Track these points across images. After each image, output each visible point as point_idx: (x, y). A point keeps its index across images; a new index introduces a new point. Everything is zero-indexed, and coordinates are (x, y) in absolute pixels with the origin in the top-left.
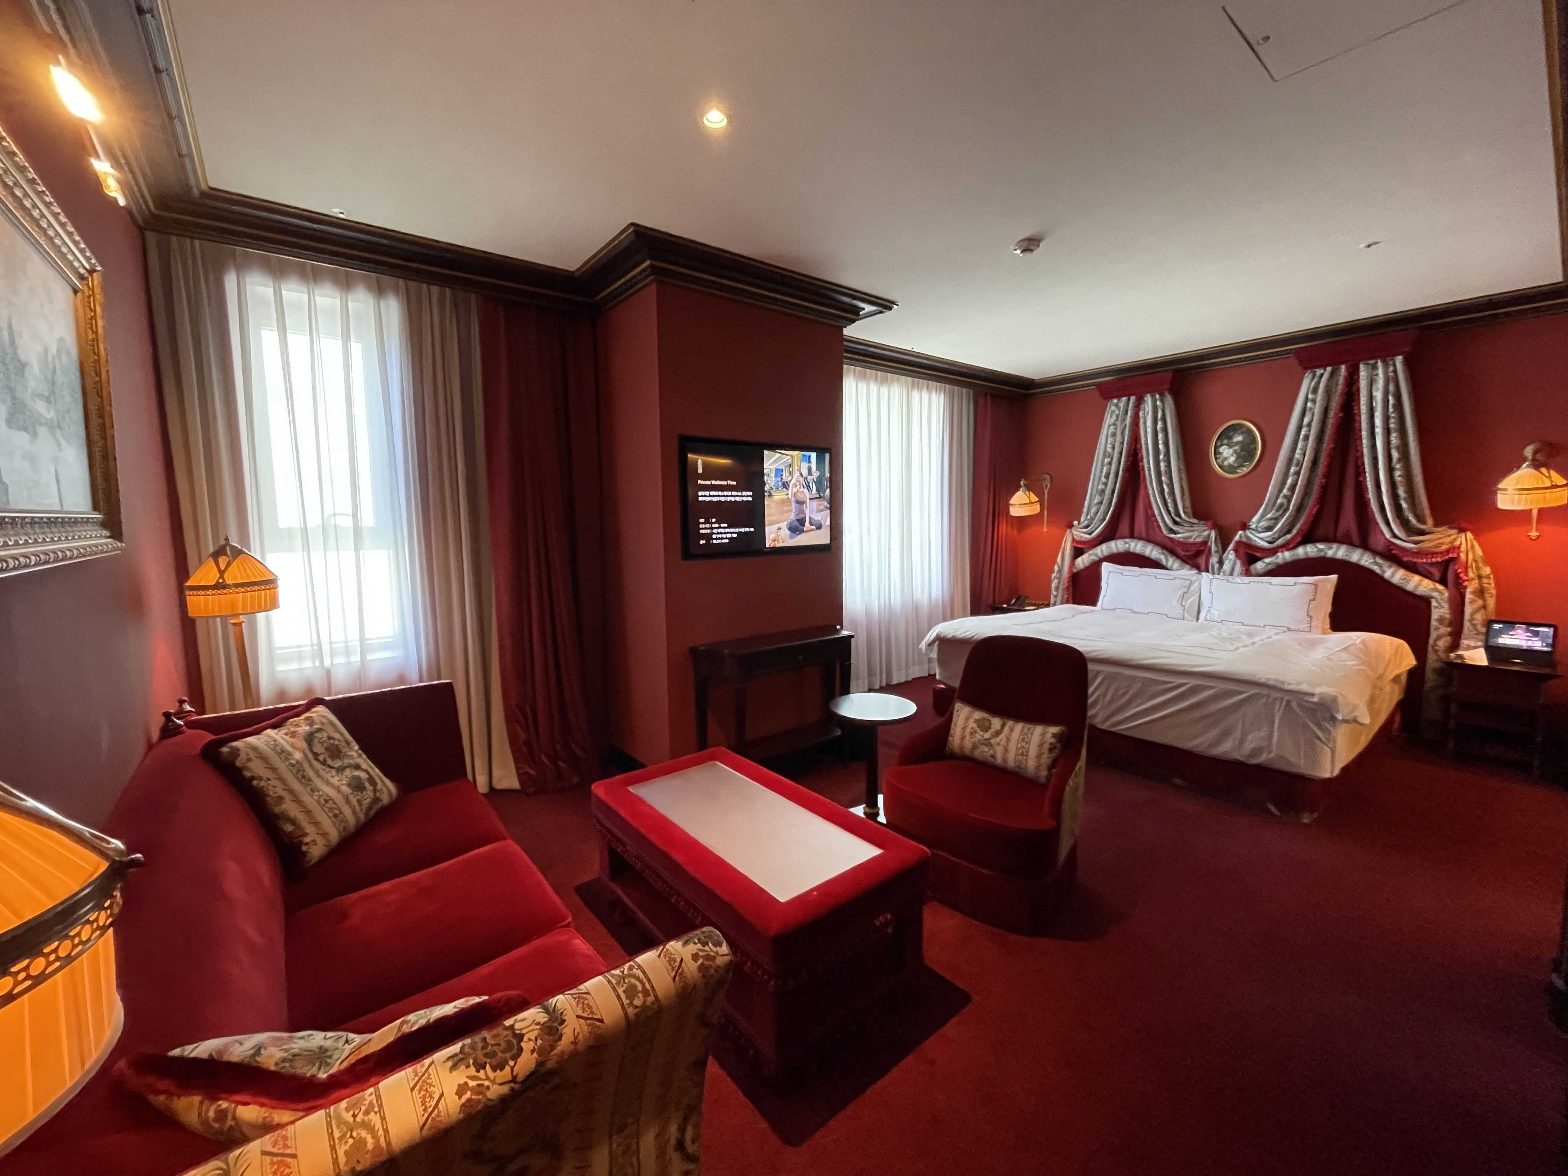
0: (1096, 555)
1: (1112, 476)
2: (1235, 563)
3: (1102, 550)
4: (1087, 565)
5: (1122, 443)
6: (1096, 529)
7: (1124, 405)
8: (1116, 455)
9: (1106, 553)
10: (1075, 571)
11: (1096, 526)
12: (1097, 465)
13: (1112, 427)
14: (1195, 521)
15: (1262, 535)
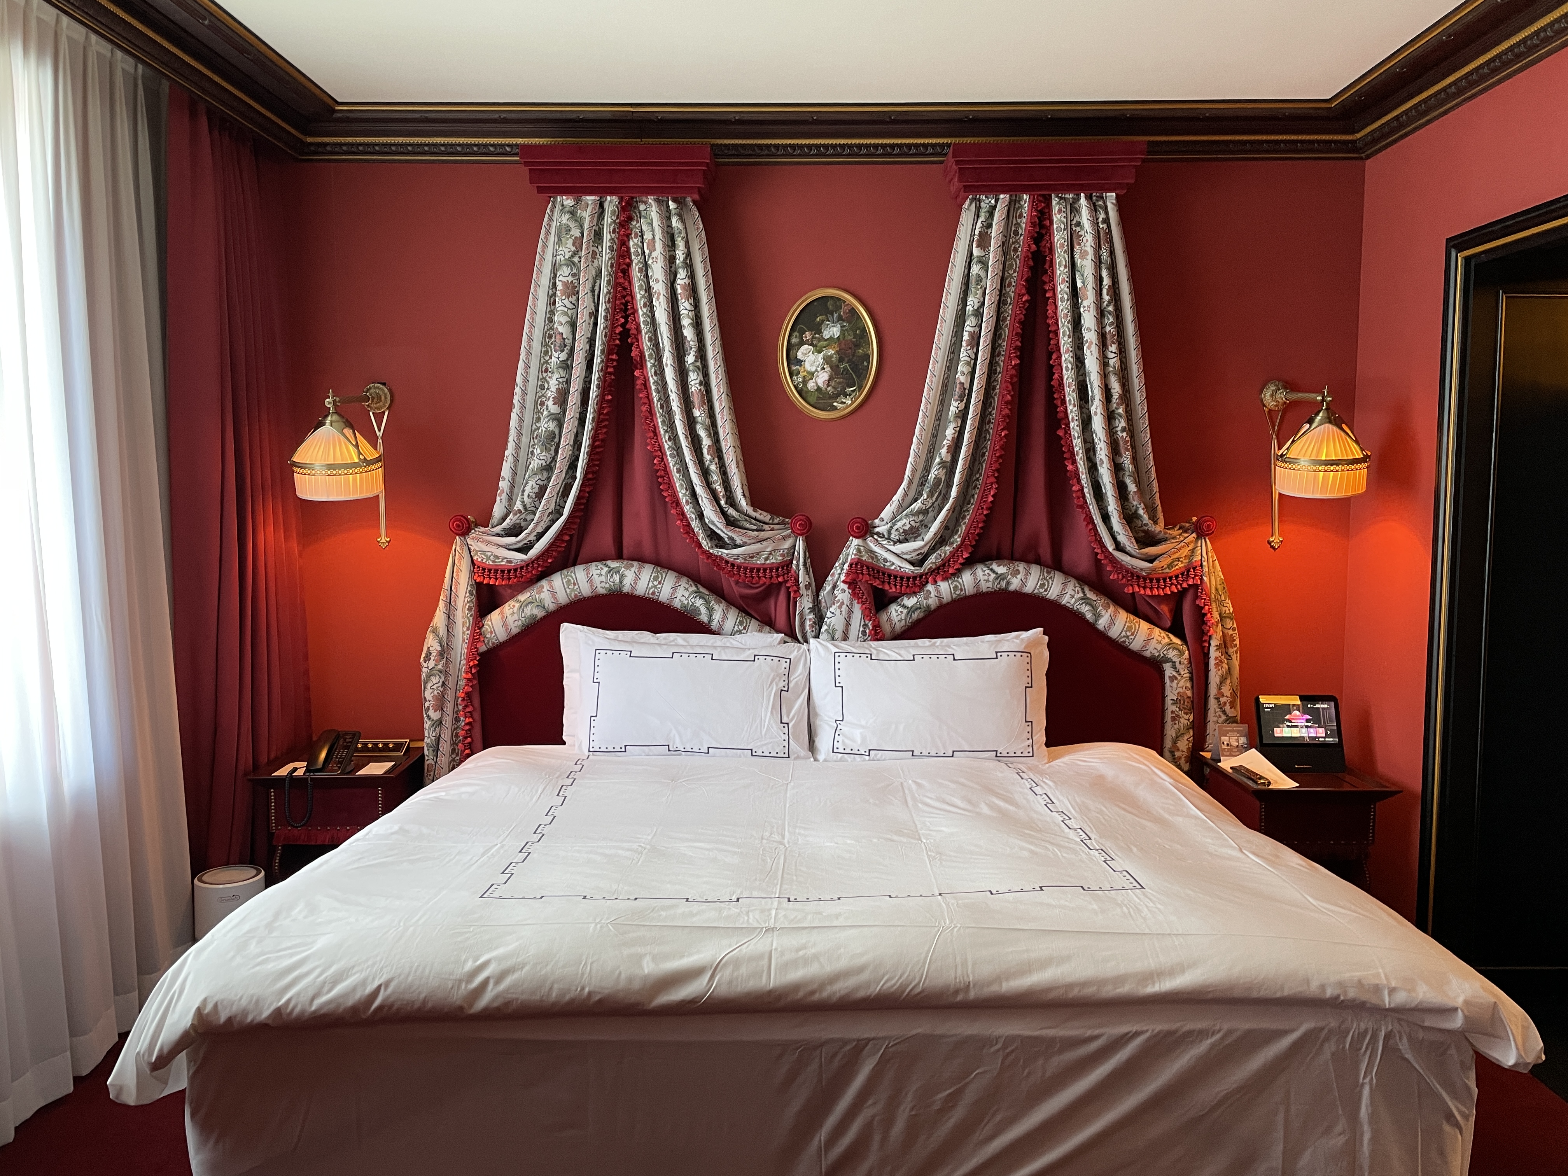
0: (541, 606)
1: (574, 399)
2: (850, 611)
3: (553, 593)
4: (515, 631)
5: (595, 315)
6: (540, 536)
7: (592, 216)
8: (581, 346)
9: (563, 598)
10: (483, 648)
11: (540, 529)
12: (527, 367)
13: (566, 271)
14: (765, 516)
15: (900, 548)
